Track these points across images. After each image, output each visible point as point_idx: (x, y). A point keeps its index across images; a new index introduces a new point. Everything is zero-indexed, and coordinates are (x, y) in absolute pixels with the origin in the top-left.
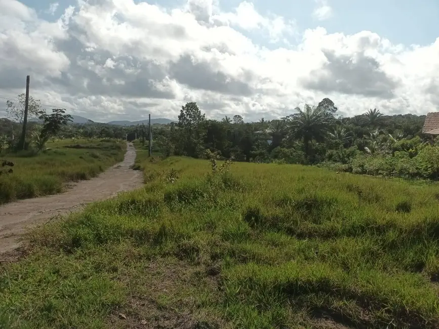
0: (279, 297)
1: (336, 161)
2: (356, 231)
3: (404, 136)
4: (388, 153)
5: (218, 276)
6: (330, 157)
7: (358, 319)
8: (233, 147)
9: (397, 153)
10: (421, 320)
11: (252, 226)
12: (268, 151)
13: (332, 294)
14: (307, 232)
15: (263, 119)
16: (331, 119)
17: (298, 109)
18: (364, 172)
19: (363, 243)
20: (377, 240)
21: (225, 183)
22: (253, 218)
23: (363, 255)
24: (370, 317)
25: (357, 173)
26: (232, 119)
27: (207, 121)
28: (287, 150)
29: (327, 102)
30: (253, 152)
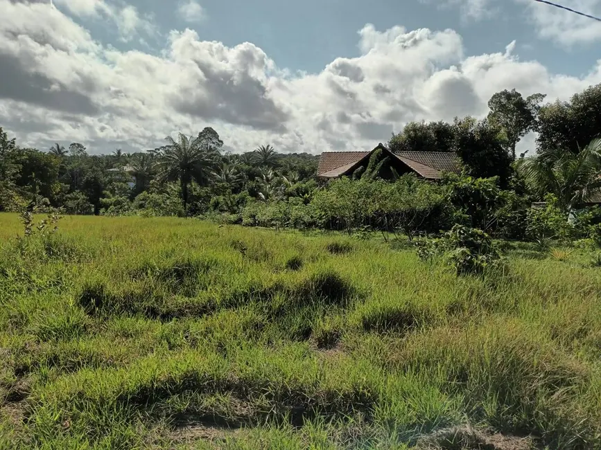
0: (124, 412)
1: (222, 211)
2: (238, 300)
3: (300, 180)
4: (282, 200)
5: (24, 401)
6: (216, 205)
7: (234, 414)
8: (70, 191)
9: (291, 199)
10: (304, 398)
11: (91, 313)
12: (129, 198)
13: (201, 390)
14: (176, 309)
15: (119, 152)
16: (215, 155)
17: (170, 139)
18: (255, 223)
19: (245, 315)
20: (262, 308)
21: (48, 250)
22: (93, 301)
23: (245, 330)
24: (248, 410)
25: (247, 225)
26: (67, 148)
27: (19, 151)
28: (157, 197)
29: (209, 133)
30: (104, 200)
